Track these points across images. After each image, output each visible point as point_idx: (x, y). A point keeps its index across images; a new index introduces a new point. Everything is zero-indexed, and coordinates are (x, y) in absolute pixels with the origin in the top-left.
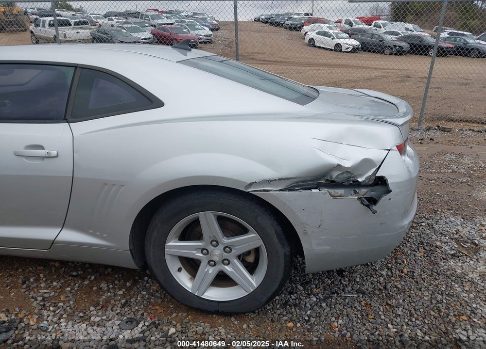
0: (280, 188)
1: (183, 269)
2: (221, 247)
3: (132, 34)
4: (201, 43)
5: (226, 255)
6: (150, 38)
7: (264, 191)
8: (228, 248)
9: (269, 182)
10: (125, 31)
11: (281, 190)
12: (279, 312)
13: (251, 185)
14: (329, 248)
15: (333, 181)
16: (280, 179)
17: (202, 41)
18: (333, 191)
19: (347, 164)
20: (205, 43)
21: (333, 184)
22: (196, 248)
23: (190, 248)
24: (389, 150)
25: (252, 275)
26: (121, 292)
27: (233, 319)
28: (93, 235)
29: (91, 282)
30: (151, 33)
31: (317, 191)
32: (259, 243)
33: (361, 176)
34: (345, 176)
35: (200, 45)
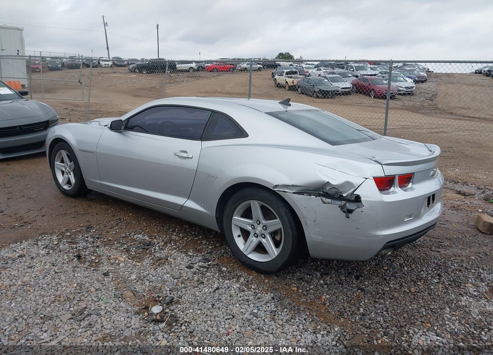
0: (293, 192)
1: (241, 236)
2: (261, 225)
3: (333, 84)
4: (400, 94)
5: (264, 232)
6: (349, 88)
7: (284, 192)
8: (265, 227)
9: (287, 186)
10: (326, 80)
11: (294, 193)
12: (293, 281)
13: (276, 186)
14: (321, 238)
15: (327, 193)
16: (293, 186)
17: (402, 92)
18: (324, 199)
19: (334, 183)
20: (404, 94)
21: (327, 195)
22: (249, 224)
23: (246, 223)
24: (366, 179)
25: (277, 248)
26: (211, 247)
27: (262, 276)
28: (200, 205)
29: (199, 239)
30: (352, 84)
31: (315, 197)
32: (280, 226)
33: (345, 192)
34: (334, 190)
35: (397, 97)
